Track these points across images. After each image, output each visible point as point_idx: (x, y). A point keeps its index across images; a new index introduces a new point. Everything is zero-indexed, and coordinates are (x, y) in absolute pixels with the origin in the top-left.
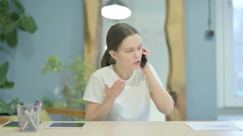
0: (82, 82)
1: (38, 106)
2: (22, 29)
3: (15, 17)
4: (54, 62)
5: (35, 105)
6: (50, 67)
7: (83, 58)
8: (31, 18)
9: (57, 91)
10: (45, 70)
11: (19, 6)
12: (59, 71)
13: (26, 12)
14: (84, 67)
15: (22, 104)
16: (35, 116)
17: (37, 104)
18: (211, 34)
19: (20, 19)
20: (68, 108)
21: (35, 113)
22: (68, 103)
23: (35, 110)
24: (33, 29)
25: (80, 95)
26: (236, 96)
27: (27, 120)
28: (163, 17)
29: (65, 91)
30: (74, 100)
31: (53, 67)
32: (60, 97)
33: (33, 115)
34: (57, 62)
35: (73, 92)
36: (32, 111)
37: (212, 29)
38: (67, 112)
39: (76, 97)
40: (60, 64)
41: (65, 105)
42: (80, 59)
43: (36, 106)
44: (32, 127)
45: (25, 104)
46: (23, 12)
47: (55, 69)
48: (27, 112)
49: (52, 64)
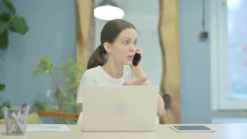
0: (74, 85)
1: (25, 109)
2: (13, 29)
3: (6, 18)
4: (45, 64)
5: (22, 107)
6: (41, 69)
7: (75, 60)
8: (22, 18)
9: (48, 93)
10: (37, 72)
11: (10, 6)
12: (51, 73)
13: (17, 13)
14: (75, 69)
15: (9, 107)
16: (22, 119)
17: (24, 106)
18: (205, 36)
19: (11, 20)
20: (60, 111)
21: (22, 115)
22: (60, 106)
23: (22, 112)
24: (24, 30)
25: (72, 97)
26: (230, 99)
27: (14, 123)
28: (156, 18)
29: (57, 94)
30: (65, 102)
31: (45, 69)
32: (52, 100)
33: (20, 118)
34: (49, 64)
35: (66, 95)
36: (19, 113)
37: (206, 30)
38: (59, 115)
39: (68, 99)
40: (52, 66)
41: (57, 108)
42: (72, 61)
43: (23, 109)
44: (19, 130)
45: (12, 107)
46: (14, 13)
47: (47, 71)
48: (14, 115)
49: (44, 65)
